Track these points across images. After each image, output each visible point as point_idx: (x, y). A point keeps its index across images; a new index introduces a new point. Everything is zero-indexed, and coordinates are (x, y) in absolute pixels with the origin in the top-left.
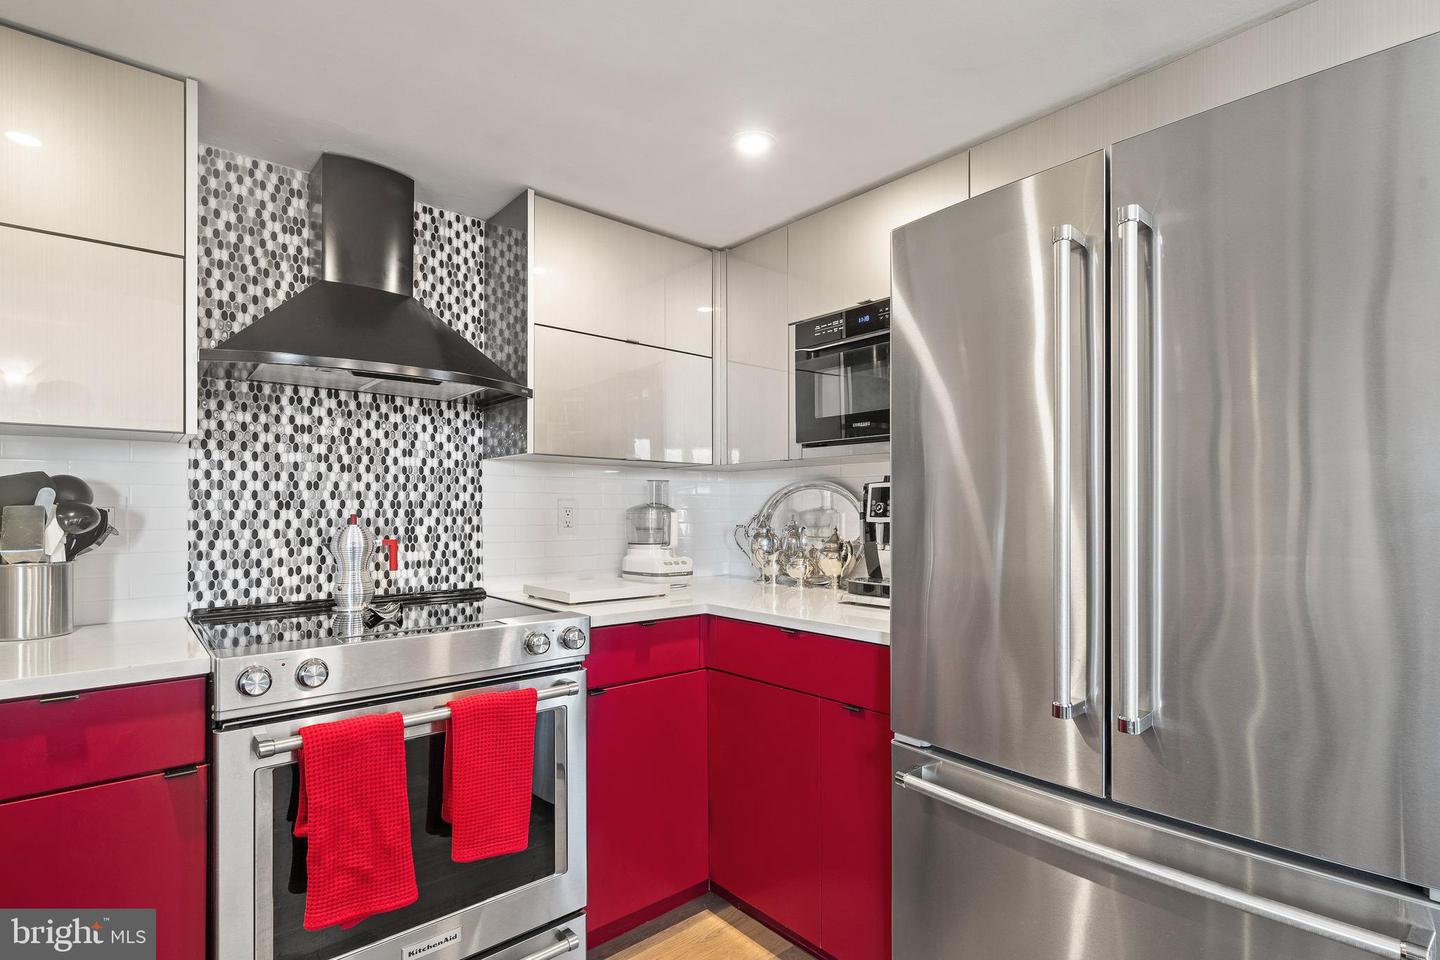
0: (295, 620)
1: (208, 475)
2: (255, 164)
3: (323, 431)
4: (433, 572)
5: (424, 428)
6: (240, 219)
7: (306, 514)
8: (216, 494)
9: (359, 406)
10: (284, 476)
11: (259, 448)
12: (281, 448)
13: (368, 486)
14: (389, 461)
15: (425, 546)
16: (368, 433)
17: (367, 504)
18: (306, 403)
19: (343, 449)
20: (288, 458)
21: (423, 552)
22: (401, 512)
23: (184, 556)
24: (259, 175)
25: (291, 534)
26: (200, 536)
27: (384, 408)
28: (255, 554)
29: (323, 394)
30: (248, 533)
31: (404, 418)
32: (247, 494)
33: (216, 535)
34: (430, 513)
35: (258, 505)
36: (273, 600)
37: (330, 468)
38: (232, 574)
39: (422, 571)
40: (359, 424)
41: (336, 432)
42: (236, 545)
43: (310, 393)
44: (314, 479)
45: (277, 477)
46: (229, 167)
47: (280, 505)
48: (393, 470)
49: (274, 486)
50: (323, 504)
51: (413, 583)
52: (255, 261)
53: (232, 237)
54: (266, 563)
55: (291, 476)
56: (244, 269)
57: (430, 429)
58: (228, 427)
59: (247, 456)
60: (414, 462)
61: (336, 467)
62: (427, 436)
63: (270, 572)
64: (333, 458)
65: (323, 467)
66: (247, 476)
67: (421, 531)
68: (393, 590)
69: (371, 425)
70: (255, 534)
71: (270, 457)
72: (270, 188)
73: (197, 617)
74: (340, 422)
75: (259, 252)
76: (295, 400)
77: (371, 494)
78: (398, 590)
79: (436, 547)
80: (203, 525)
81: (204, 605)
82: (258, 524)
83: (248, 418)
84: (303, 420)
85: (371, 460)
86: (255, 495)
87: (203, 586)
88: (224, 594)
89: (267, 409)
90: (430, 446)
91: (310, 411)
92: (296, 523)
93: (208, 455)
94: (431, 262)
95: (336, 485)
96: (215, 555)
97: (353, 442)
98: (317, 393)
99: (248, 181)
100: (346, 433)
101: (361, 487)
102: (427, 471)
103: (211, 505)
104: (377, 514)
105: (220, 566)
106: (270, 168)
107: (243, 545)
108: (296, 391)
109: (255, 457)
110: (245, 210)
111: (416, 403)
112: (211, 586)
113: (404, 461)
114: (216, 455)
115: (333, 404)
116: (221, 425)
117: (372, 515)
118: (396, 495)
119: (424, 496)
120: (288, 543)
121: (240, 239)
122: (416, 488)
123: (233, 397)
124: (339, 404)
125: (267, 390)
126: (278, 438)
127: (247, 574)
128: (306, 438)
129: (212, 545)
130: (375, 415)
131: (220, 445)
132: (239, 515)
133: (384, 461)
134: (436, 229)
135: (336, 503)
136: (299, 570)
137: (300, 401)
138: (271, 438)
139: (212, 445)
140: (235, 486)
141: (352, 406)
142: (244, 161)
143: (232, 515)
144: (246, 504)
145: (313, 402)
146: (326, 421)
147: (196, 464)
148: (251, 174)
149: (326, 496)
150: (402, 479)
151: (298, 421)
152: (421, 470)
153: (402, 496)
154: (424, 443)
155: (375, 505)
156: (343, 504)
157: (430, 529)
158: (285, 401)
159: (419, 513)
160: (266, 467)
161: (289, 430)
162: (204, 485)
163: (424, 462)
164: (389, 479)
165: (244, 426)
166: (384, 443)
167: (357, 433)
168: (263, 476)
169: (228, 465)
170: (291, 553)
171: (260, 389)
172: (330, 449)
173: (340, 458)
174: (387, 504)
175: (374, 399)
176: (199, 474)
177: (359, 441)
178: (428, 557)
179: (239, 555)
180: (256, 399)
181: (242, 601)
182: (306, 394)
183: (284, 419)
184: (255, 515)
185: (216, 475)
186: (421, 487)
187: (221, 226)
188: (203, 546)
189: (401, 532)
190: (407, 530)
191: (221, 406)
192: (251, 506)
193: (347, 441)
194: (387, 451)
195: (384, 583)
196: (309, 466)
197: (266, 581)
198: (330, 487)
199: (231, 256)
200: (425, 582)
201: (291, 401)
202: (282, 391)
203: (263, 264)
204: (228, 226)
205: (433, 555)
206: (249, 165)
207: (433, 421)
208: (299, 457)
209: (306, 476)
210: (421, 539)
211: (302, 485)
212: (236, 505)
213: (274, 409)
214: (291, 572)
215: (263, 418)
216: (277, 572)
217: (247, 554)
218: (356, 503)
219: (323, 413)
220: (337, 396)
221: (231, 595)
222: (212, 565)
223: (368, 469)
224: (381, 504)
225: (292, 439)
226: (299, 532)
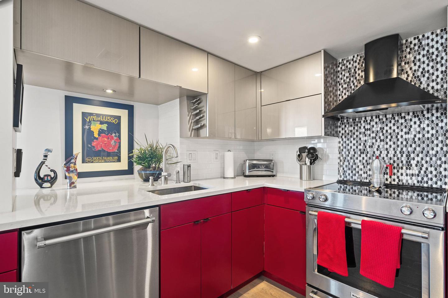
0: (365, 187)
1: (342, 145)
2: (354, 57)
3: (374, 129)
4: (420, 179)
5: (415, 123)
6: (350, 74)
7: (369, 155)
8: (344, 150)
9: (387, 119)
10: (362, 144)
11: (355, 136)
12: (361, 136)
13: (390, 146)
14: (399, 137)
15: (415, 168)
16: (390, 128)
17: (390, 152)
18: (369, 121)
19: (381, 134)
20: (363, 139)
21: (415, 171)
22: (404, 155)
23: (337, 166)
24: (355, 59)
25: (364, 161)
26: (341, 161)
27: (397, 118)
28: (354, 167)
29: (374, 117)
30: (352, 161)
31: (406, 121)
32: (352, 150)
33: (344, 161)
34: (418, 155)
35: (355, 153)
36: (359, 180)
37: (376, 141)
38: (348, 171)
39: (414, 178)
40: (387, 125)
41: (379, 129)
42: (349, 164)
43: (370, 118)
44: (371, 144)
45: (360, 145)
46: (347, 61)
47: (361, 153)
48: (401, 140)
49: (359, 147)
50: (374, 152)
51: (410, 182)
52: (354, 84)
53: (348, 80)
54: (357, 169)
55: (364, 144)
56: (351, 87)
57: (418, 123)
58: (347, 132)
59: (352, 139)
60: (411, 136)
61: (379, 140)
62: (416, 126)
63: (358, 172)
64: (377, 138)
65: (374, 141)
66: (352, 145)
67: (413, 163)
68: (401, 183)
69: (392, 125)
70: (354, 161)
71: (358, 139)
72: (358, 61)
73: (339, 182)
74: (380, 126)
75: (355, 81)
76: (366, 121)
77: (392, 149)
78: (403, 183)
79: (421, 169)
80: (341, 158)
81: (342, 179)
82: (355, 158)
83: (352, 128)
84: (368, 127)
85: (392, 137)
86: (354, 150)
87: (342, 174)
88: (346, 177)
89: (357, 125)
90: (418, 129)
91: (370, 124)
92: (365, 158)
93: (342, 140)
94: (418, 57)
95: (379, 146)
96: (344, 166)
97: (384, 131)
98: (372, 118)
99: (352, 62)
100: (382, 129)
101: (388, 146)
102: (416, 139)
103: (343, 153)
104: (394, 156)
105: (345, 169)
106: (358, 56)
107: (351, 164)
108: (365, 118)
109: (354, 139)
110: (351, 71)
111: (411, 114)
112: (343, 174)
113: (407, 136)
114: (344, 140)
115: (377, 120)
116: (345, 131)
117: (392, 156)
118: (402, 149)
119: (415, 149)
120: (363, 164)
121: (350, 79)
122: (411, 146)
123: (348, 123)
124: (380, 120)
125: (357, 120)
126: (360, 133)
127: (352, 172)
128: (369, 132)
129: (343, 163)
130: (393, 121)
131: (345, 137)
132: (350, 156)
133: (397, 137)
134: (421, 43)
135: (379, 152)
136: (367, 173)
137: (367, 121)
138: (358, 133)
139: (343, 137)
140: (349, 148)
141: (384, 119)
142: (351, 58)
143: (348, 156)
144: (352, 153)
145: (371, 121)
146: (375, 126)
147: (340, 142)
148: (353, 60)
149: (375, 150)
150: (404, 143)
151: (366, 127)
152: (414, 139)
153: (404, 149)
154: (415, 129)
155: (393, 152)
156: (381, 152)
157: (418, 162)
158: (362, 122)
159: (412, 156)
160: (357, 142)
161: (363, 130)
162: (342, 148)
163: (415, 136)
164: (399, 143)
165: (351, 131)
166: (397, 131)
167: (386, 128)
168: (356, 144)
169: (347, 142)
170: (364, 167)
171: (355, 120)
172: (376, 135)
173: (380, 137)
174: (398, 152)
175: (393, 115)
176: (341, 145)
177: (387, 131)
178: (417, 172)
179: (350, 167)
180: (354, 123)
181: (351, 179)
182: (369, 119)
183: (362, 127)
184: (354, 156)
185: (344, 145)
186: (414, 146)
187: (345, 78)
188: (341, 163)
189: (404, 162)
190: (407, 162)
191: (345, 126)
192: (353, 153)
193: (382, 132)
194: (398, 133)
195: (397, 180)
196: (370, 141)
197: (357, 175)
198: (376, 147)
199: (348, 85)
200: (415, 182)
201: (364, 122)
202: (361, 119)
203: (356, 84)
204: (347, 77)
205: (420, 172)
206: (352, 57)
207: (419, 119)
208: (366, 138)
209: (369, 144)
210: (414, 165)
211: (367, 147)
212: (349, 153)
213: (359, 125)
214: (364, 173)
215: (356, 128)
216: (360, 172)
217: (352, 166)
218: (386, 152)
219: (374, 123)
220: (379, 117)
221: (348, 177)
222: (343, 169)
223: (390, 140)
224: (396, 152)
225: (364, 133)
226: (366, 161)
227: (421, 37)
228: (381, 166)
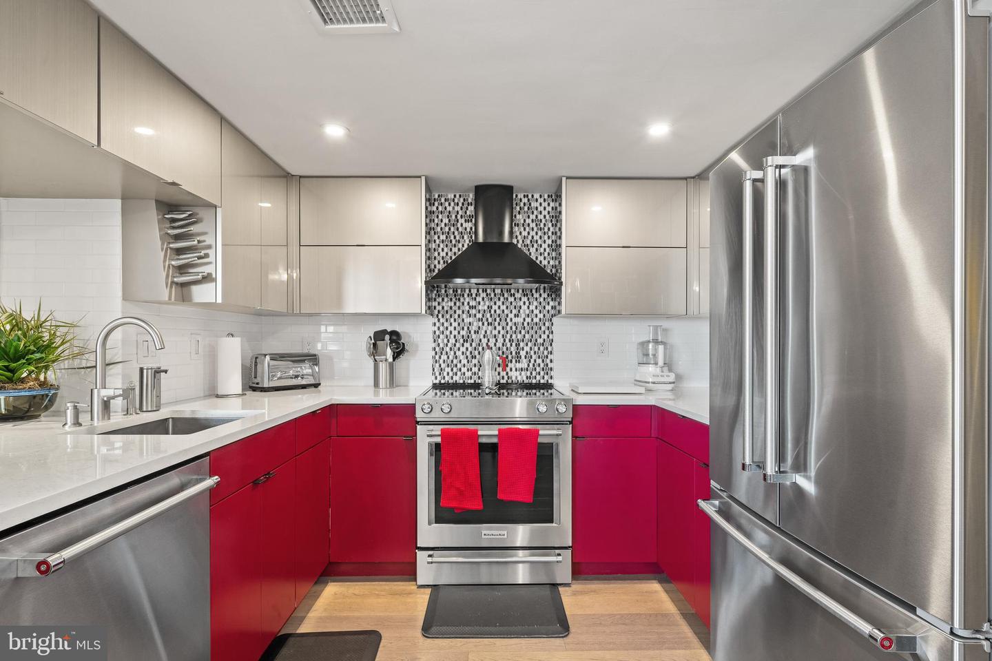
0: (469, 391)
1: (439, 329)
2: (455, 196)
3: (480, 307)
4: (529, 374)
5: (524, 303)
6: (449, 221)
7: (474, 345)
8: (441, 336)
9: (495, 295)
10: (466, 328)
11: (456, 316)
12: (464, 316)
13: (499, 332)
14: (508, 320)
15: (525, 360)
16: (499, 307)
17: (499, 341)
18: (474, 296)
19: (488, 315)
20: (467, 320)
21: (524, 364)
22: (514, 344)
23: (431, 362)
24: (456, 201)
25: (468, 353)
26: (436, 353)
27: (506, 295)
28: (455, 361)
29: (481, 291)
30: (452, 353)
31: (515, 299)
32: (452, 336)
33: (442, 353)
34: (527, 345)
35: (456, 341)
36: (461, 382)
37: (483, 324)
38: (446, 369)
39: (523, 373)
40: (495, 304)
41: (486, 308)
42: (448, 358)
43: (475, 291)
44: (477, 329)
45: (463, 329)
46: (446, 200)
47: (464, 341)
48: (510, 324)
49: (462, 333)
50: (480, 340)
51: (519, 378)
52: (455, 237)
53: (447, 229)
54: (459, 366)
55: (468, 328)
56: (451, 241)
57: (527, 303)
58: (445, 309)
59: (452, 320)
60: (520, 320)
61: (486, 324)
62: (526, 307)
63: (460, 370)
64: (484, 319)
65: (480, 323)
66: (452, 328)
67: (523, 354)
68: (510, 381)
69: (500, 303)
70: (455, 353)
71: (460, 320)
72: (460, 205)
73: (435, 386)
74: (487, 303)
75: (456, 233)
76: (470, 295)
77: (500, 336)
78: (512, 381)
79: (530, 361)
80: (437, 349)
81: (437, 382)
82: (456, 349)
83: (453, 304)
84: (473, 303)
85: (500, 320)
86: (455, 336)
87: (437, 374)
88: (444, 378)
89: (459, 300)
90: (527, 312)
91: (475, 299)
92: (470, 349)
93: (439, 320)
94: (527, 221)
95: (486, 332)
96: (441, 361)
97: (493, 312)
98: (478, 291)
99: (452, 204)
100: (490, 307)
101: (496, 332)
102: (526, 324)
103: (440, 341)
104: (503, 345)
105: (443, 366)
106: (460, 196)
107: (451, 358)
108: (470, 291)
109: (455, 320)
110: (451, 217)
111: (520, 291)
112: (440, 374)
113: (515, 320)
114: (442, 320)
115: (484, 295)
116: (443, 308)
117: (501, 346)
118: (511, 336)
119: (524, 336)
120: (467, 357)
121: (450, 229)
122: (520, 332)
123: (447, 296)
124: (487, 295)
125: (459, 291)
126: (463, 312)
127: (452, 370)
128: (473, 311)
129: (440, 357)
130: (502, 299)
131: (443, 316)
132: (449, 345)
133: (506, 320)
134: (530, 204)
135: (486, 339)
136: (471, 369)
137: (471, 295)
138: (460, 312)
139: (440, 316)
140: (448, 333)
141: (492, 295)
142: (451, 196)
143: (447, 345)
144: (452, 341)
145: (476, 295)
146: (482, 303)
147: (435, 324)
148: (454, 201)
149: (482, 337)
150: (514, 328)
151: (471, 304)
152: (523, 324)
153: (514, 336)
154: (524, 311)
155: (502, 341)
156: (488, 340)
157: (527, 353)
158: (466, 296)
159: (522, 345)
160: (459, 324)
161: (467, 308)
162: (437, 333)
163: (524, 320)
164: (508, 328)
165: (451, 308)
166: (506, 312)
167: (495, 307)
168: (458, 329)
169: (446, 324)
170: (468, 362)
171: (457, 291)
172: (483, 316)
173: (487, 320)
174: (507, 340)
175: (502, 291)
176: (436, 328)
177: (495, 311)
178: (526, 366)
179: (449, 362)
180: (455, 296)
181: (451, 381)
182: (474, 292)
183: (466, 304)
184: (455, 345)
185: (441, 328)
186: (523, 332)
187: (443, 225)
188: (437, 357)
189: (514, 353)
190: (516, 353)
191: (443, 300)
192: (454, 341)
193: (490, 311)
194: (507, 315)
195: (506, 378)
196: (475, 324)
197: (459, 373)
198: (483, 333)
199: (447, 237)
200: (525, 378)
201: (468, 295)
202: (465, 292)
203: (458, 238)
204: (445, 225)
205: (529, 365)
206: (453, 197)
207: (528, 299)
208: (471, 320)
209: (474, 328)
210: (523, 357)
211: (472, 332)
212: (448, 341)
213: (462, 300)
214: (468, 370)
215: (458, 304)
216: (464, 370)
217: (452, 361)
218: (494, 340)
219: (481, 299)
220: (486, 291)
221: (447, 378)
222: (440, 366)
223: (499, 324)
224: (505, 341)
225: (468, 311)
226: (471, 353)
227: (530, 197)
228: (493, 359)
